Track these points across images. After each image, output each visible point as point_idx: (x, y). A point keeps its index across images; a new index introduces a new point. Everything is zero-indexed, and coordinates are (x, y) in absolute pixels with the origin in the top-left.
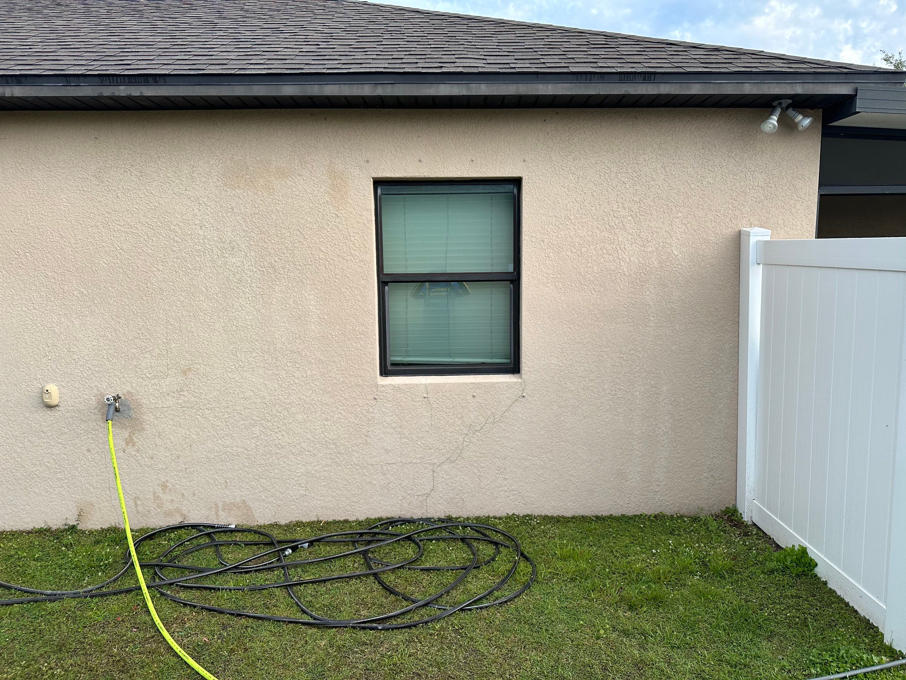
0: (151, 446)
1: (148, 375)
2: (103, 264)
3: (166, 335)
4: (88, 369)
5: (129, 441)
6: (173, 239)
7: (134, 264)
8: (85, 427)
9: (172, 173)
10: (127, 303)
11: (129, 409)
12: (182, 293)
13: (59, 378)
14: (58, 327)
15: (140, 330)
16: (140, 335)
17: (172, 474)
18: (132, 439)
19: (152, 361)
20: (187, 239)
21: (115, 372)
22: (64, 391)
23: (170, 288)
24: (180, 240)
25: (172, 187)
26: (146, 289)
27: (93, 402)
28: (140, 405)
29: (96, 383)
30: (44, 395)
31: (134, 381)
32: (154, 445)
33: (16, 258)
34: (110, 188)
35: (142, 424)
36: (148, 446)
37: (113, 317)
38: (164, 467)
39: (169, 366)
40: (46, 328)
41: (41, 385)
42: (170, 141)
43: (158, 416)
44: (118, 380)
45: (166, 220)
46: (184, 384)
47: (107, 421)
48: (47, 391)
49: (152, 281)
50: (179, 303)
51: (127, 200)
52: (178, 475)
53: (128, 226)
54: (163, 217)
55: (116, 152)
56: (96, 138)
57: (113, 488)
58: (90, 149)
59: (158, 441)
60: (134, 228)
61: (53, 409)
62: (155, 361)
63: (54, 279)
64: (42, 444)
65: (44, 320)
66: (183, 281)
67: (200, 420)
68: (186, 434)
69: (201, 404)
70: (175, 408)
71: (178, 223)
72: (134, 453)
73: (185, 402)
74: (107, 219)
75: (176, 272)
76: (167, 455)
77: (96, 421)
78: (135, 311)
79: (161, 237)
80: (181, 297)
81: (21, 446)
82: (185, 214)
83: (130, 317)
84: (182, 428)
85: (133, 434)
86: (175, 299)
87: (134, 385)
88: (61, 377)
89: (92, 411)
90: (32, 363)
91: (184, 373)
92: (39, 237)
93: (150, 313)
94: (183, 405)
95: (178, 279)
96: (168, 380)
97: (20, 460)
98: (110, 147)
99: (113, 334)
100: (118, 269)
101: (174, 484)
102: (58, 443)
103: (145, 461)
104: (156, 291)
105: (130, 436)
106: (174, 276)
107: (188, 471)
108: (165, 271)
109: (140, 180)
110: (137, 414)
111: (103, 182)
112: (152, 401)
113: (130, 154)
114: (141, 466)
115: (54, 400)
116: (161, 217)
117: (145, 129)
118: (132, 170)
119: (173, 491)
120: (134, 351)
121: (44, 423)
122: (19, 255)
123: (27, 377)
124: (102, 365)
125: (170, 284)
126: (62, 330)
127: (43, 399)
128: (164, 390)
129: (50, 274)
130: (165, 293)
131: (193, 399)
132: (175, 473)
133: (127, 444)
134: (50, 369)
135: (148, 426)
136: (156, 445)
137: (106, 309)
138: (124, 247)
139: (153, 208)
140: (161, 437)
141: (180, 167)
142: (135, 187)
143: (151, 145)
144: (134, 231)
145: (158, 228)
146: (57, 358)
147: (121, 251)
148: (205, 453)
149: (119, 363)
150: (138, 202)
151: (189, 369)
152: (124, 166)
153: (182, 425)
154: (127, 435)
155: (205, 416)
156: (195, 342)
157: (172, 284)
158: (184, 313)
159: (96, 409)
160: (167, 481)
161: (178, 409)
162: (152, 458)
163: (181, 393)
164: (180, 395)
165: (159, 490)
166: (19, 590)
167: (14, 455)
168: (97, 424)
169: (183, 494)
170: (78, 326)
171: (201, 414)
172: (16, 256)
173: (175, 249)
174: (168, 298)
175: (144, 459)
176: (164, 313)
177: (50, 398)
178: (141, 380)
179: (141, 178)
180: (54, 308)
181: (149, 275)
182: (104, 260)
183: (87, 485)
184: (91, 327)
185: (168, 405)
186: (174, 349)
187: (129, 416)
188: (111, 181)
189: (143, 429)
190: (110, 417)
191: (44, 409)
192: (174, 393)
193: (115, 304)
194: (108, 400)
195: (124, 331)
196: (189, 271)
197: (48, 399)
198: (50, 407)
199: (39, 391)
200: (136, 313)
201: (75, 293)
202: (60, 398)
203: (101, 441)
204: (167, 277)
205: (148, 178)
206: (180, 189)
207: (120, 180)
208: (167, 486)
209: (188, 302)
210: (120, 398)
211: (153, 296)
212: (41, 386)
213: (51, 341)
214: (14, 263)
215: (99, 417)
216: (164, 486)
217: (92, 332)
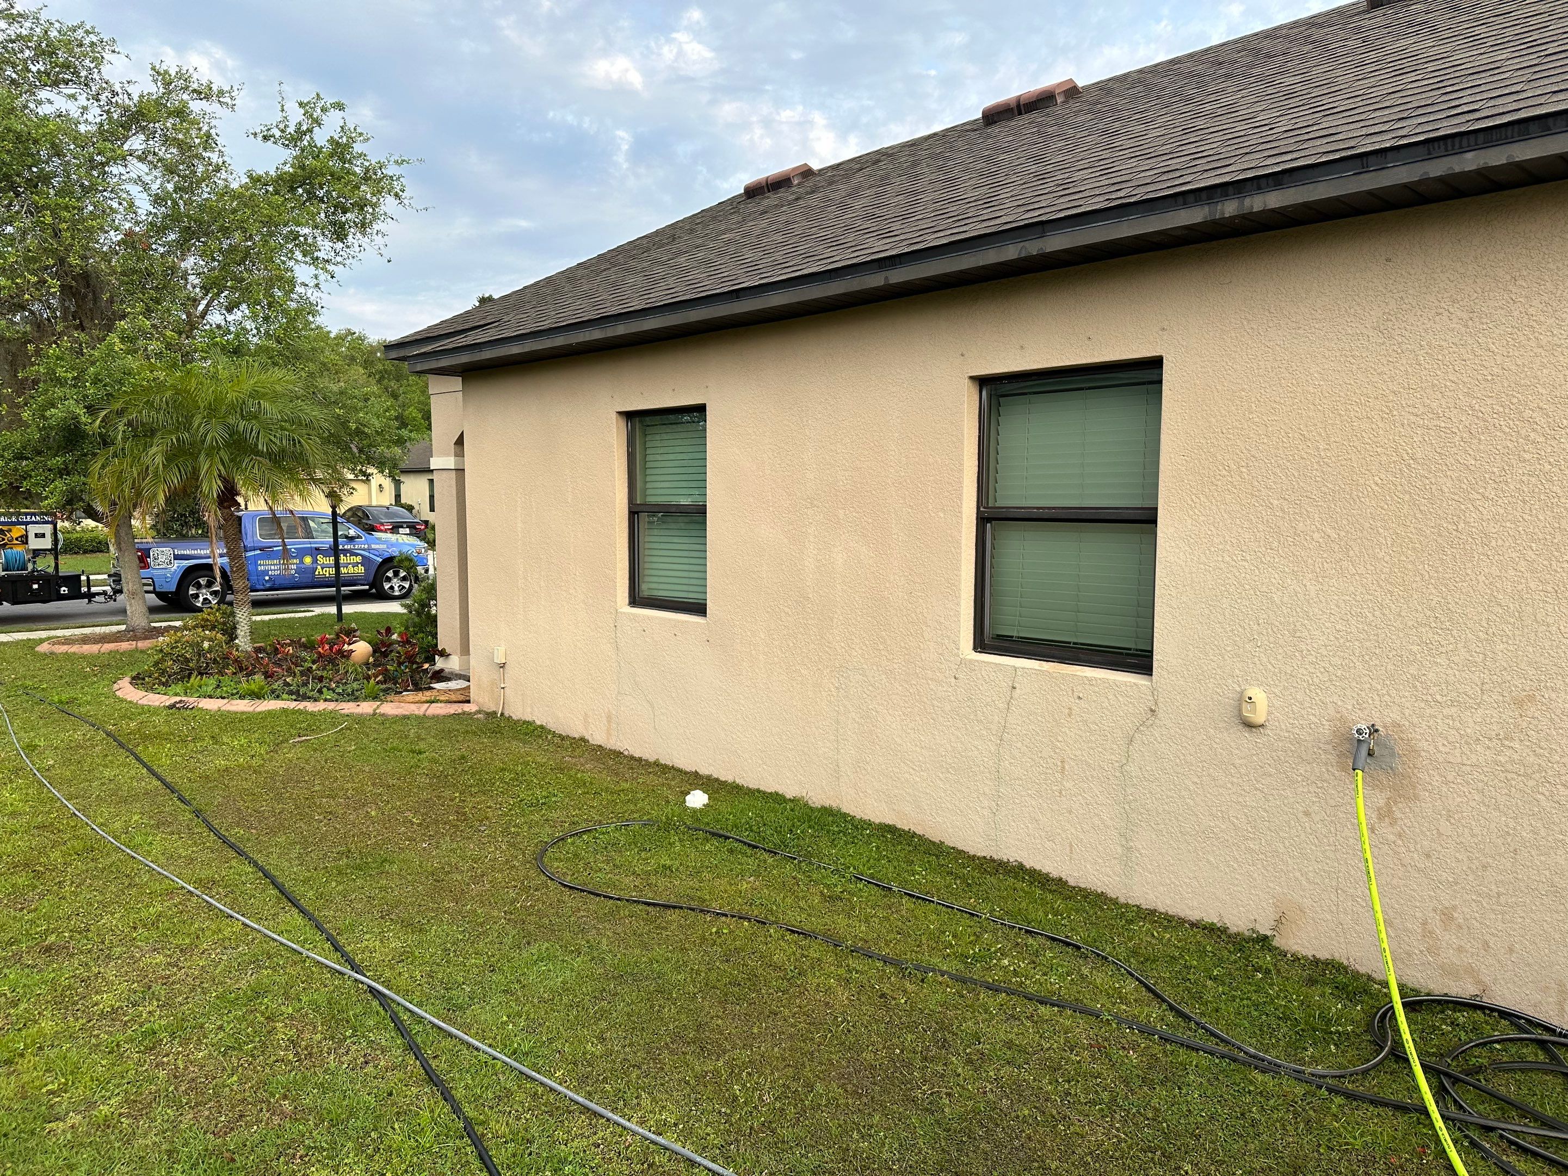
0: (1428, 833)
1: (1438, 697)
2: (1373, 486)
3: (1486, 625)
4: (1322, 670)
5: (1384, 814)
6: (1527, 438)
7: (1434, 487)
8: (1306, 771)
9: (1540, 306)
10: (1411, 558)
11: (1392, 754)
12: (1533, 545)
13: (1270, 679)
14: (1279, 593)
15: (1432, 610)
16: (1432, 620)
17: (1468, 897)
18: (1390, 812)
19: (1450, 671)
20: (1557, 437)
21: (1374, 684)
22: (1277, 703)
23: (1506, 534)
24: (1542, 439)
25: (1537, 334)
26: (1454, 533)
27: (1326, 730)
28: (1414, 751)
29: (1335, 698)
30: (1244, 704)
31: (1408, 704)
32: (1434, 832)
33: (1224, 476)
34: (1404, 347)
35: (1414, 788)
36: (1422, 831)
37: (1381, 582)
38: (1451, 879)
39: (1486, 687)
40: (1258, 593)
41: (1240, 686)
42: (1544, 243)
43: (1450, 778)
44: (1376, 698)
45: (1515, 400)
46: (1516, 725)
47: (1354, 770)
48: (1250, 698)
49: (1468, 520)
50: (1523, 563)
51: (1436, 366)
52: (1480, 902)
53: (1431, 416)
54: (1507, 395)
55: (1424, 280)
56: (1388, 260)
57: (1344, 892)
58: (1375, 280)
59: (1445, 827)
60: (1443, 419)
61: (1254, 730)
62: (1457, 673)
63: (1283, 510)
64: (1229, 785)
65: (1256, 578)
66: (1539, 520)
67: (1544, 803)
68: (1507, 826)
69: (1550, 773)
70: (1489, 770)
71: (1541, 404)
72: (1392, 837)
73: (1512, 761)
74: (1390, 404)
75: (1524, 502)
76: (1460, 858)
77: (1326, 764)
78: (1425, 573)
79: (1498, 434)
80: (1530, 553)
81: (1196, 780)
82: (1560, 385)
83: (1414, 585)
84: (1500, 812)
85: (1395, 803)
86: (1514, 555)
87: (1407, 712)
88: (1275, 678)
89: (1321, 745)
90: (1229, 649)
91: (1519, 703)
92: (1265, 441)
93: (1457, 579)
94: (1509, 767)
95: (1526, 517)
96: (1480, 711)
97: (1192, 803)
98: (1413, 272)
99: (1377, 613)
100: (1401, 496)
101: (1468, 916)
102: (1256, 789)
103: (1412, 858)
104: (1473, 539)
105: (1388, 804)
106: (1519, 509)
107: (1502, 900)
108: (1500, 501)
109: (1467, 326)
110: (1406, 767)
111: (1391, 338)
112: (1441, 748)
113: (1452, 279)
114: (1403, 865)
115: (1259, 718)
116: (1503, 395)
117: (1490, 228)
118: (1451, 310)
119: (1465, 931)
120: (1415, 648)
121: (1237, 752)
122: (1229, 472)
123: (1218, 670)
124: (1349, 668)
125: (1508, 524)
126: (1285, 600)
127: (1240, 710)
128: (1469, 731)
129: (1276, 502)
130: (1493, 544)
131: (1532, 759)
132: (1474, 897)
133: (1381, 817)
134: (1258, 662)
135: (1427, 794)
136: (1440, 834)
137: (1368, 566)
138: (1419, 455)
139: (1489, 378)
140: (1453, 821)
141: (1559, 292)
142: (1456, 340)
143: (1501, 256)
144: (1443, 425)
145: (1495, 416)
146: (1272, 645)
147: (1412, 462)
148: (1547, 873)
149: (1383, 668)
150: (1457, 369)
151: (1531, 698)
152: (1437, 303)
153: (1502, 807)
154: (1382, 802)
155: (1556, 798)
156: (1552, 645)
157: (1513, 526)
158: (1532, 585)
159: (1328, 744)
160: (1454, 908)
161: (1497, 773)
162: (1428, 856)
163: (1507, 743)
164: (1503, 745)
165: (1435, 922)
166: (1202, 1028)
167: (1183, 793)
168: (1328, 770)
169: (1486, 945)
170: (1313, 594)
171: (1547, 794)
172: (1224, 472)
173: (1527, 456)
174: (1500, 553)
175: (1411, 854)
176: (1487, 582)
177: (1254, 711)
178: (1423, 705)
179: (1470, 323)
180: (1277, 560)
181: (1463, 507)
182: (1377, 478)
183: (1298, 874)
184: (1336, 598)
185: (1475, 760)
186: (1500, 654)
187: (1391, 768)
188: (1407, 334)
189: (1416, 797)
190: (1360, 765)
191: (1240, 727)
192: (1490, 739)
193: (1387, 558)
194: (1359, 732)
195: (1398, 609)
196: (1556, 500)
197: (1250, 712)
198: (1249, 725)
199: (1236, 696)
200: (1427, 577)
201: (1316, 536)
202: (1269, 713)
203: (1332, 803)
204: (1501, 511)
205: (1484, 321)
206: (1553, 335)
207: (1426, 331)
208: (1452, 918)
209: (1545, 562)
210: (1377, 731)
211: (1467, 547)
212: (1238, 689)
213: (1265, 616)
214: (1219, 483)
215: (1333, 758)
216: (1447, 916)
217: (1338, 607)
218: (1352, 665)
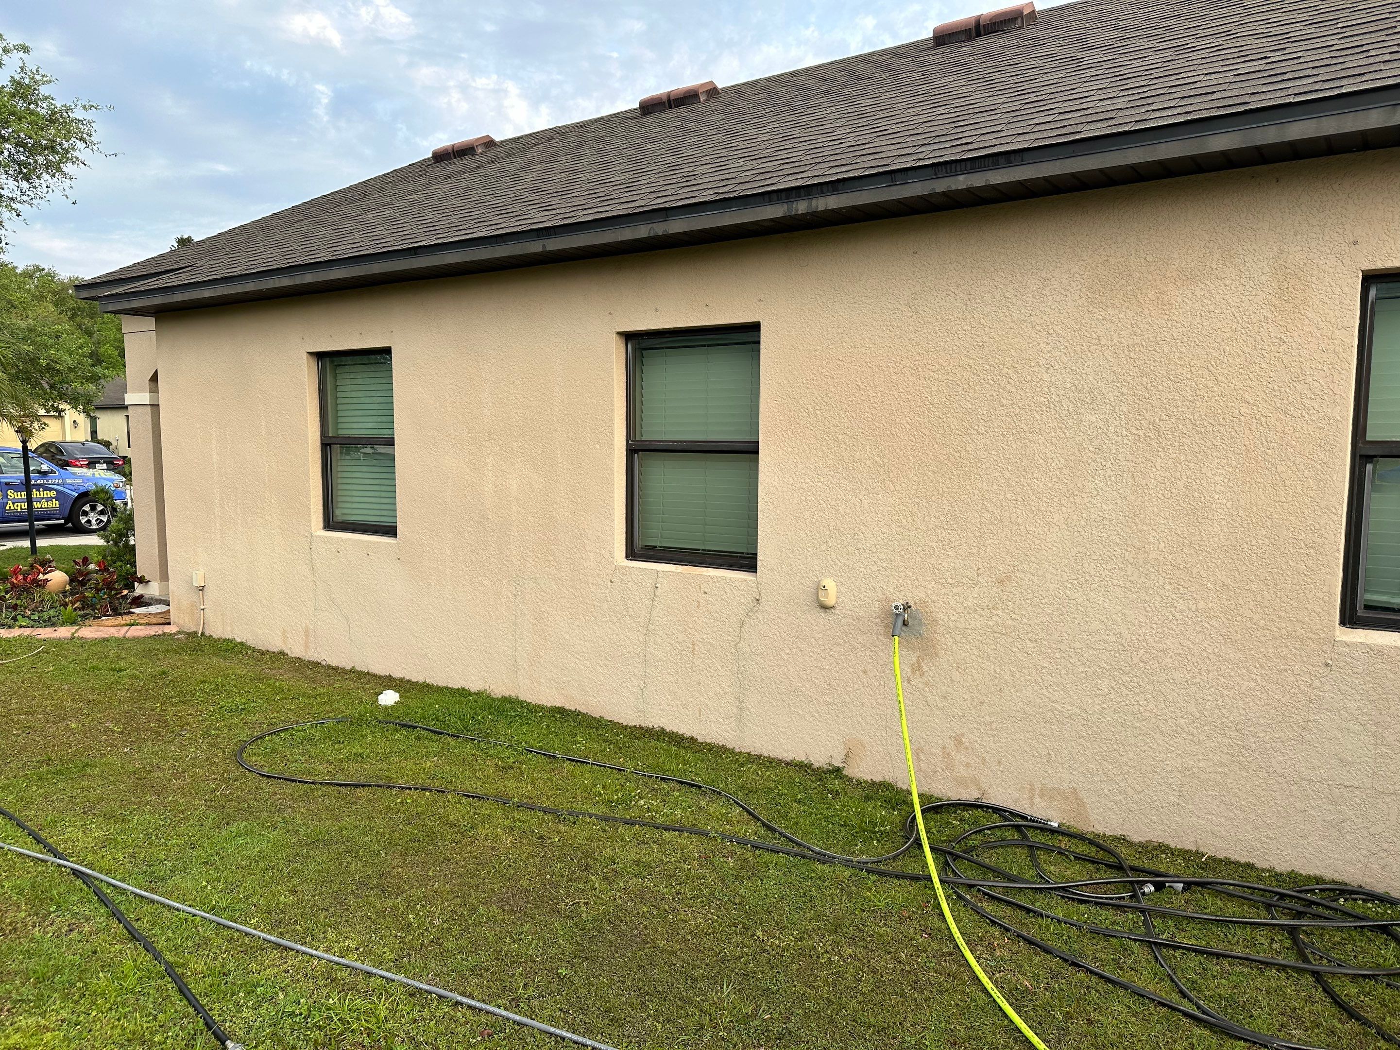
0: (945, 681)
1: (950, 580)
2: (905, 425)
3: (979, 526)
4: (873, 563)
5: (917, 668)
6: (1004, 389)
7: (945, 425)
8: (864, 640)
9: (1013, 291)
10: (931, 478)
11: (920, 624)
12: (1009, 467)
13: (838, 572)
14: (844, 506)
15: (944, 516)
16: (944, 523)
17: (972, 726)
18: (920, 666)
19: (957, 561)
20: (1024, 388)
21: (907, 572)
22: (843, 590)
23: (992, 459)
24: (1014, 390)
25: (1011, 312)
26: (959, 459)
27: (876, 608)
28: (935, 621)
29: (882, 584)
30: (820, 591)
31: (930, 586)
32: (949, 680)
33: (805, 417)
34: (926, 319)
35: (935, 647)
36: (941, 680)
37: (911, 496)
38: (960, 714)
39: (980, 571)
40: (829, 506)
41: (817, 578)
42: (1015, 245)
43: (958, 639)
44: (909, 582)
45: (997, 361)
46: (999, 598)
47: (893, 636)
48: (824, 587)
49: (967, 449)
50: (1003, 480)
51: (946, 335)
52: (979, 729)
53: (943, 372)
54: (992, 357)
55: (938, 269)
56: (915, 253)
57: (891, 729)
58: (906, 268)
59: (956, 675)
60: (951, 374)
61: (828, 610)
62: (961, 562)
63: (845, 443)
64: (811, 654)
65: (828, 495)
66: (1013, 449)
67: (1018, 654)
68: (995, 672)
69: (1021, 632)
70: (983, 632)
71: (1014, 364)
72: (921, 686)
73: (997, 624)
74: (917, 363)
75: (1003, 435)
76: (966, 697)
77: (877, 634)
78: (940, 489)
79: (986, 385)
80: (1007, 473)
81: (788, 652)
82: (1025, 350)
83: (933, 498)
84: (991, 662)
85: (923, 659)
86: (997, 474)
87: (929, 592)
88: (841, 570)
89: (873, 620)
90: (810, 549)
91: (1001, 582)
92: (833, 390)
93: (961, 493)
94: (995, 628)
95: (1004, 446)
96: (977, 589)
97: (785, 669)
98: (931, 263)
99: (909, 520)
100: (924, 432)
101: (972, 740)
102: (830, 656)
103: (935, 700)
104: (971, 463)
105: (918, 661)
106: (1000, 441)
107: (994, 726)
108: (988, 435)
109: (966, 305)
110: (929, 632)
111: (917, 312)
112: (952, 618)
113: (957, 269)
114: (929, 706)
115: (831, 601)
116: (990, 357)
117: (981, 233)
118: (957, 293)
119: (970, 751)
120: (934, 544)
121: (816, 628)
122: (808, 413)
123: (803, 566)
124: (891, 561)
125: (993, 452)
126: (848, 511)
127: (818, 596)
128: (969, 604)
129: (840, 437)
130: (984, 466)
131: (1010, 622)
132: (975, 726)
133: (914, 672)
134: (829, 559)
135: (943, 652)
136: (952, 680)
137: (903, 485)
138: (935, 401)
139: (981, 344)
140: (960, 671)
141: (1025, 281)
142: (959, 315)
143: (988, 253)
144: (951, 378)
145: (984, 372)
146: (839, 546)
147: (931, 406)
148: (1021, 704)
149: (913, 560)
150: (960, 337)
151: (1008, 578)
152: (947, 287)
153: (991, 658)
154: (914, 660)
155: (1025, 650)
156: (1021, 540)
157: (996, 453)
158: (1008, 496)
159: (878, 618)
160: (963, 735)
161: (988, 633)
162: (945, 698)
163: (994, 611)
164: (991, 613)
165: (951, 745)
166: (784, 836)
167: (780, 662)
168: (878, 638)
169: (984, 759)
170: (866, 506)
171: (1020, 646)
172: (805, 414)
173: (1005, 402)
174: (988, 473)
175: (934, 697)
176: (980, 494)
177: (827, 596)
178: (940, 586)
179: (968, 303)
180: (841, 481)
181: (964, 439)
182: (908, 419)
183: (859, 718)
184: (881, 508)
185: (974, 626)
186: (989, 547)
187: (920, 634)
188: (927, 310)
189: (937, 655)
190: (897, 632)
191: (818, 609)
192: (983, 609)
193: (915, 479)
194: (896, 607)
195: (923, 516)
196: (1023, 434)
197: (824, 597)
198: (825, 607)
199: (815, 586)
200: (941, 492)
201: (868, 462)
202: (838, 597)
203: (881, 662)
204: (989, 442)
205: (978, 301)
206: (1021, 313)
207: (940, 307)
208: (961, 743)
209: (1017, 480)
210: (910, 607)
211: (967, 469)
212: (816, 580)
213: (834, 524)
214: (802, 422)
215: (881, 629)
216: (958, 741)
217: (883, 515)
218: (893, 558)
